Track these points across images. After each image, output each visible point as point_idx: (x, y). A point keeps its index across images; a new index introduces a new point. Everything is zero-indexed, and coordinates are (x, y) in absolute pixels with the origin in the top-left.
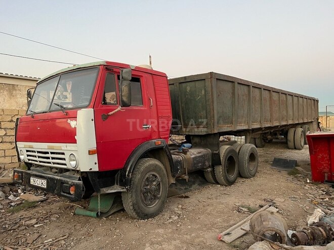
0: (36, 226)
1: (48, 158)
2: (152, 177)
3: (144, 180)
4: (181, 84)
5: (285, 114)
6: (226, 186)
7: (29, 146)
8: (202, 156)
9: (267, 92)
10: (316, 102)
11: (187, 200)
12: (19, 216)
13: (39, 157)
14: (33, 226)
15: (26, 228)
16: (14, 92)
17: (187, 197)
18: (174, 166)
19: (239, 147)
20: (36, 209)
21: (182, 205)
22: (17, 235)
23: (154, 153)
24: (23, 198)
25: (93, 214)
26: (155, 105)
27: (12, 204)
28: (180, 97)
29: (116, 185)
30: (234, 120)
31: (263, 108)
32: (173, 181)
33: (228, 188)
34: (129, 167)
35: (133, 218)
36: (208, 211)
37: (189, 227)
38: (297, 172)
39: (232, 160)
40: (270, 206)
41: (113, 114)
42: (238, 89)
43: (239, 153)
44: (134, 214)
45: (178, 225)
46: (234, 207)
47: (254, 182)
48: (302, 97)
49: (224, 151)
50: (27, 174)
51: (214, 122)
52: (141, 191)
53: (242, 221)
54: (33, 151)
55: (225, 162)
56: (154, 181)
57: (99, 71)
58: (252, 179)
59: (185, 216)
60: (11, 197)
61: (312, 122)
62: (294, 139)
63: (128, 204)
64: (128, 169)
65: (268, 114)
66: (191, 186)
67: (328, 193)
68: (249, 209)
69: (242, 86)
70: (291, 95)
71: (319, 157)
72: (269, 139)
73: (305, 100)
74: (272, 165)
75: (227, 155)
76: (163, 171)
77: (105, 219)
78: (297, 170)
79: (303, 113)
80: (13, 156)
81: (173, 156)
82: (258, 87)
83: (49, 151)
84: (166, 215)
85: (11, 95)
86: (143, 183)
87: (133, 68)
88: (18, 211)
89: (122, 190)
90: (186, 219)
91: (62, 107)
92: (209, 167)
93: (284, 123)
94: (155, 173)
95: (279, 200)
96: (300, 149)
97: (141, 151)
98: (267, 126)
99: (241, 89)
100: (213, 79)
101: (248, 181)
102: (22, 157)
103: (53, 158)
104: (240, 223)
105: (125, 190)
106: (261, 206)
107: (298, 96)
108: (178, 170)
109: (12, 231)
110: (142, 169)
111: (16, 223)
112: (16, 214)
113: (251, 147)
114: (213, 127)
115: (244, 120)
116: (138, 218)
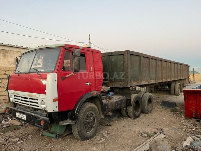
0: (18, 142)
1: (28, 101)
2: (90, 115)
3: (85, 116)
4: (109, 56)
5: (170, 75)
6: (134, 119)
7: (16, 93)
8: (120, 101)
9: (160, 61)
10: (188, 67)
11: (110, 128)
12: (8, 135)
13: (22, 100)
14: (17, 142)
15: (12, 144)
16: (6, 55)
17: (110, 125)
18: (103, 107)
19: (142, 95)
20: (19, 131)
21: (107, 131)
22: (7, 148)
23: (92, 99)
24: (11, 123)
25: (54, 136)
26: (93, 70)
27: (4, 126)
28: (108, 64)
29: (68, 120)
30: (140, 79)
31: (157, 71)
32: (102, 116)
33: (135, 120)
34: (77, 109)
35: (78, 140)
36: (123, 135)
37: (112, 146)
38: (176, 110)
39: (138, 103)
40: (160, 133)
41: (69, 76)
42: (143, 60)
43: (142, 98)
44: (79, 137)
45: (105, 145)
46: (139, 133)
47: (151, 117)
48: (180, 64)
49: (133, 98)
50: (14, 110)
51: (128, 80)
52: (83, 123)
53: (144, 143)
54: (18, 96)
55: (134, 104)
56: (91, 117)
57: (61, 51)
58: (149, 114)
59: (109, 139)
60: (3, 122)
61: (185, 79)
62: (174, 89)
63: (75, 131)
64: (76, 110)
65: (160, 75)
66: (112, 118)
67: (195, 125)
68: (148, 134)
69: (145, 58)
70: (174, 63)
71: (190, 103)
72: (159, 89)
73: (182, 66)
74: (161, 105)
75: (135, 100)
76: (97, 110)
77: (61, 139)
78: (176, 109)
79: (180, 74)
80: (5, 95)
81: (103, 101)
82: (154, 59)
83: (28, 97)
84: (98, 137)
85: (5, 56)
86: (85, 119)
87: (81, 48)
88: (7, 131)
89: (72, 123)
90: (110, 141)
91: (37, 70)
92: (124, 107)
93: (169, 80)
94: (92, 112)
95: (166, 129)
96: (178, 95)
97: (84, 99)
98: (159, 82)
99: (145, 60)
100: (128, 54)
101: (147, 116)
102: (11, 99)
103: (30, 102)
104: (143, 144)
105: (74, 123)
106: (155, 133)
107: (178, 64)
108: (106, 109)
109: (4, 146)
110: (84, 109)
111: (6, 140)
112: (6, 134)
113: (149, 95)
114: (128, 83)
115: (146, 78)
116: (81, 139)
